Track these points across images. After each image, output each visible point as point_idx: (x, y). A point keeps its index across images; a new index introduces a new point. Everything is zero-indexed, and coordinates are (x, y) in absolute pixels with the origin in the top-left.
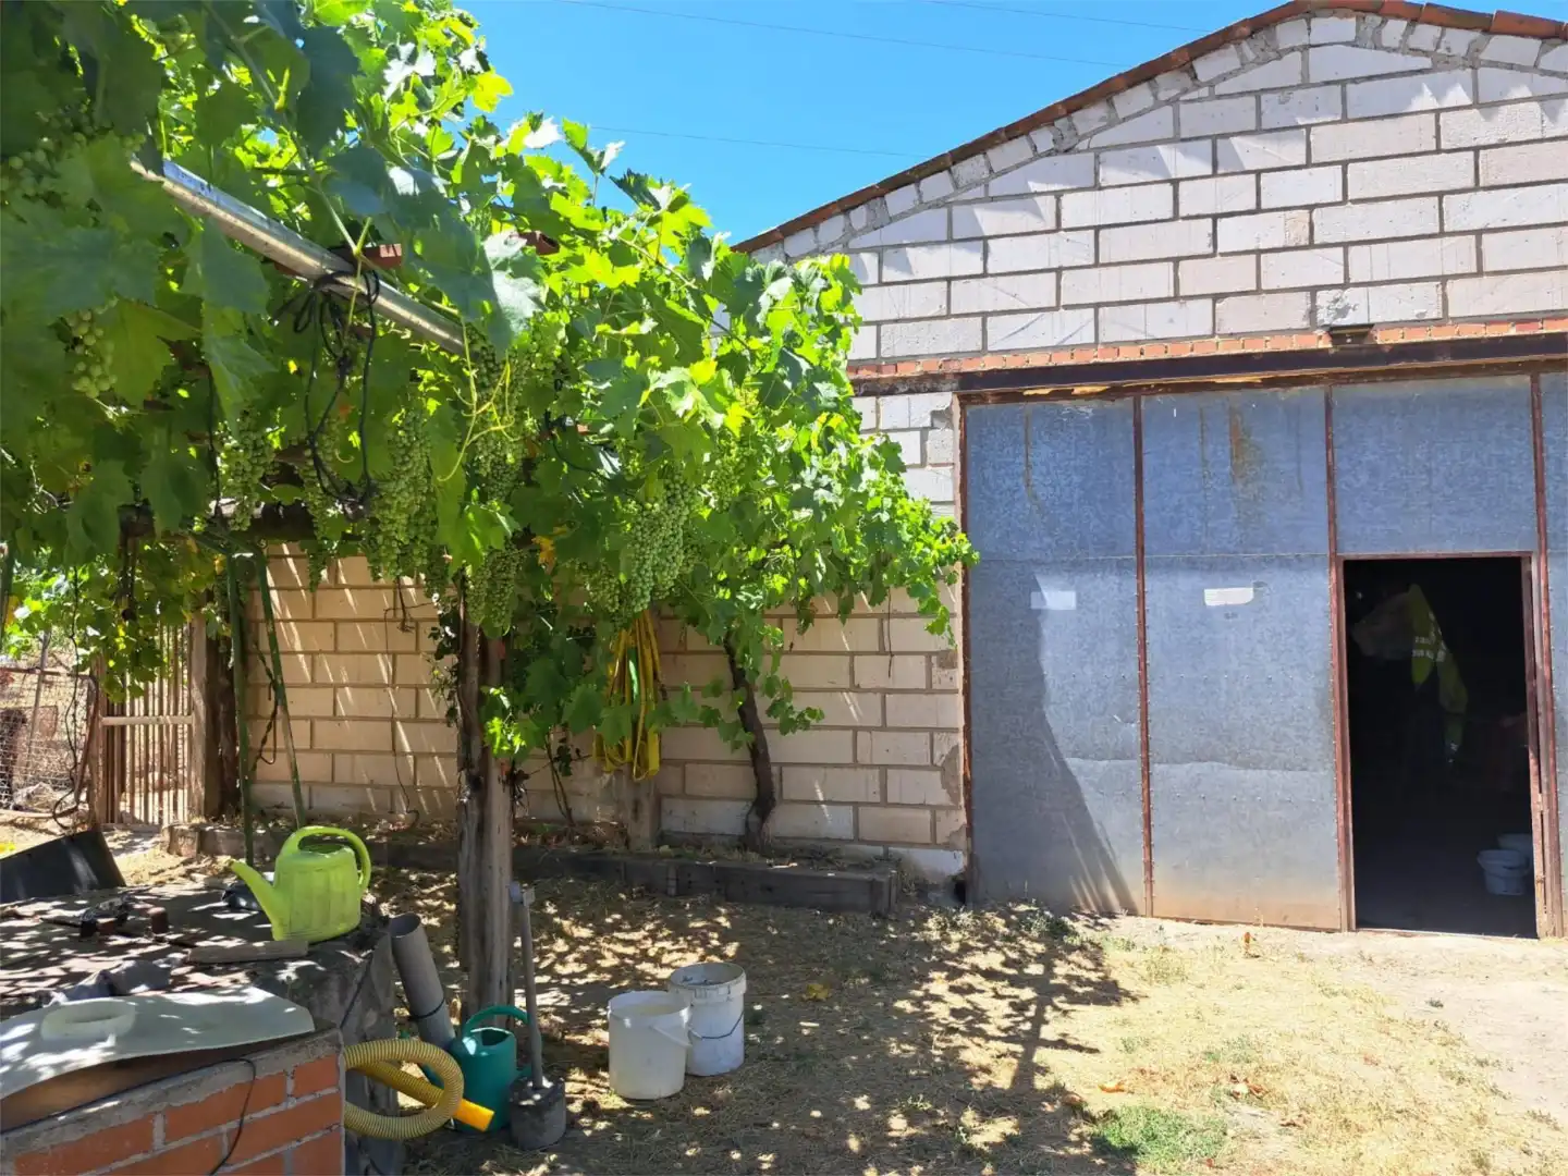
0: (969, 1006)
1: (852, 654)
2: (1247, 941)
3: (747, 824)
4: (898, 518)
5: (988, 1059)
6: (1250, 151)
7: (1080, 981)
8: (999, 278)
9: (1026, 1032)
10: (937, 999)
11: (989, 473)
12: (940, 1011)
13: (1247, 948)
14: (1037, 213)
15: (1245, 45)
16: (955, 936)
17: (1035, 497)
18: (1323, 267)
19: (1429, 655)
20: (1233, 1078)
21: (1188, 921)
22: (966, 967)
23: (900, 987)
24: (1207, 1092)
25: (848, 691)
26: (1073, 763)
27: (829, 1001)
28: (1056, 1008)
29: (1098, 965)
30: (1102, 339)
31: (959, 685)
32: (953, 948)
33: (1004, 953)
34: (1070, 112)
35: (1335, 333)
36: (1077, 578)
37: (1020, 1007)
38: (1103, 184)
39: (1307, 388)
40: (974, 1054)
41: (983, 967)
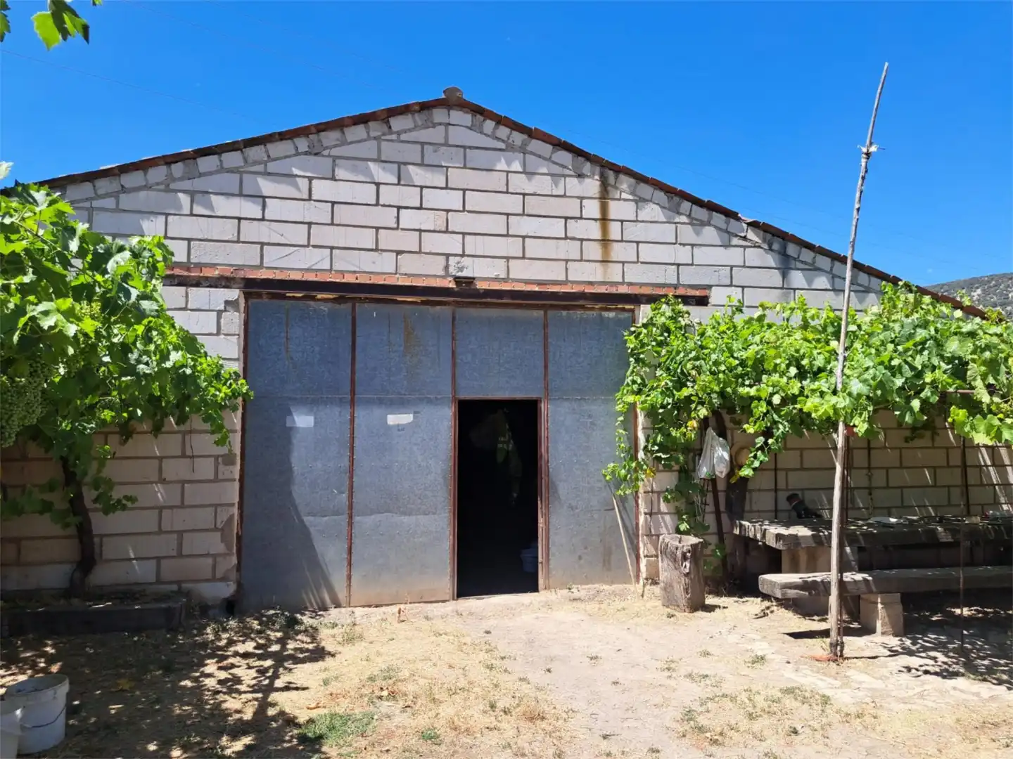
0: (230, 676)
1: (161, 459)
2: (399, 613)
3: (71, 580)
4: (198, 372)
5: (241, 706)
6: (418, 175)
7: (302, 650)
8: (273, 223)
9: (266, 685)
10: (210, 675)
11: (262, 342)
12: (210, 683)
13: (399, 617)
14: (298, 189)
15: (416, 115)
16: (225, 636)
17: (292, 358)
18: (452, 244)
19: (505, 446)
20: (382, 689)
21: (370, 606)
22: (229, 653)
23: (184, 672)
24: (366, 699)
25: (156, 483)
26: (308, 520)
27: (132, 690)
28: (285, 668)
29: (314, 639)
30: (334, 268)
31: (237, 477)
32: (223, 643)
33: (256, 641)
34: (319, 131)
35: (458, 280)
36: (315, 409)
37: (262, 671)
38: (337, 178)
39: (443, 307)
40: (231, 703)
41: (241, 651)
